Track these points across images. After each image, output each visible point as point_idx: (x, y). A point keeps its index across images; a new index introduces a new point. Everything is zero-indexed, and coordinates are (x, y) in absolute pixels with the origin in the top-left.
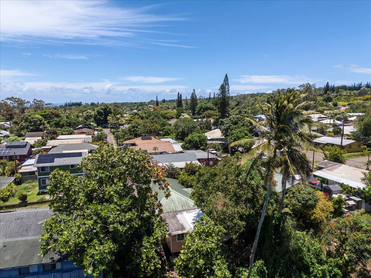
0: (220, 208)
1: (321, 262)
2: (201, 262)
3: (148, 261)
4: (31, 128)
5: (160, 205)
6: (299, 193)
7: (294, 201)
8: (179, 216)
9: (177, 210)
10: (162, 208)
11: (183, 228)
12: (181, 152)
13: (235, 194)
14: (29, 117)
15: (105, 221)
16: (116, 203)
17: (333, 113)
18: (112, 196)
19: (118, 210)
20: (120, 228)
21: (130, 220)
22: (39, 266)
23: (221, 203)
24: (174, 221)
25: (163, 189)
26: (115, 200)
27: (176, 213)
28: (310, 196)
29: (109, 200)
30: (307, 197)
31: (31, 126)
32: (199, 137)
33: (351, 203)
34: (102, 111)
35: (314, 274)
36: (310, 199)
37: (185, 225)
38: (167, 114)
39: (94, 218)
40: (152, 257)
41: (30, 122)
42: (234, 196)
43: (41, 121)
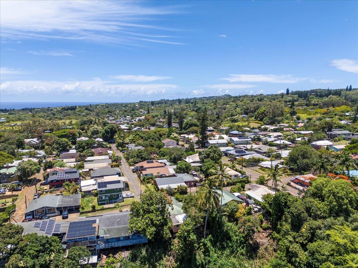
0: (193, 214)
1: (236, 236)
2: (186, 234)
3: (166, 235)
4: (60, 149)
5: (169, 213)
6: (231, 205)
7: (228, 209)
8: (176, 217)
9: (175, 214)
10: (170, 214)
11: (178, 222)
12: (174, 176)
13: (200, 208)
14: (59, 141)
15: (152, 220)
16: (155, 213)
17: (286, 135)
18: (153, 210)
19: (156, 216)
20: (157, 222)
21: (160, 219)
22: (124, 237)
23: (194, 212)
24: (174, 219)
25: (171, 206)
26: (154, 212)
27: (175, 215)
28: (235, 207)
29: (152, 212)
30: (233, 207)
31: (60, 147)
32: (185, 164)
33: (256, 209)
34: (108, 130)
35: (233, 240)
36: (235, 208)
37: (179, 221)
38: (160, 131)
39: (148, 219)
40: (168, 233)
41: (60, 144)
42: (199, 209)
43: (67, 143)
